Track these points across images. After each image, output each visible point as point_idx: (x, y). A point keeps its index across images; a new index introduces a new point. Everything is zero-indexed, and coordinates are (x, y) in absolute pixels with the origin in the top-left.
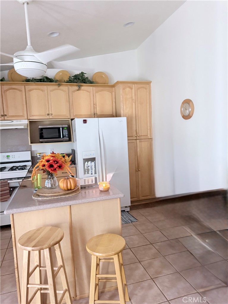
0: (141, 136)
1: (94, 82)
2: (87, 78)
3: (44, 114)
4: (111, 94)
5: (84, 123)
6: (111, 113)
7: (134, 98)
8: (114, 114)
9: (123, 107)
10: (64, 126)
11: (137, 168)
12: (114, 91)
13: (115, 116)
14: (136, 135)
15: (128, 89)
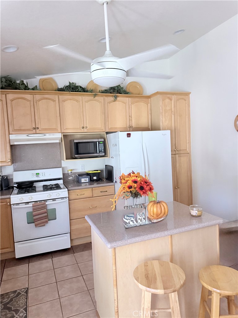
0: (180, 150)
1: (129, 92)
2: (122, 88)
3: (79, 127)
4: (147, 105)
5: (128, 137)
6: (146, 126)
7: (173, 109)
8: (150, 127)
9: (163, 119)
10: (100, 140)
11: (176, 185)
12: (150, 102)
13: (151, 129)
14: (175, 150)
15: (167, 100)
